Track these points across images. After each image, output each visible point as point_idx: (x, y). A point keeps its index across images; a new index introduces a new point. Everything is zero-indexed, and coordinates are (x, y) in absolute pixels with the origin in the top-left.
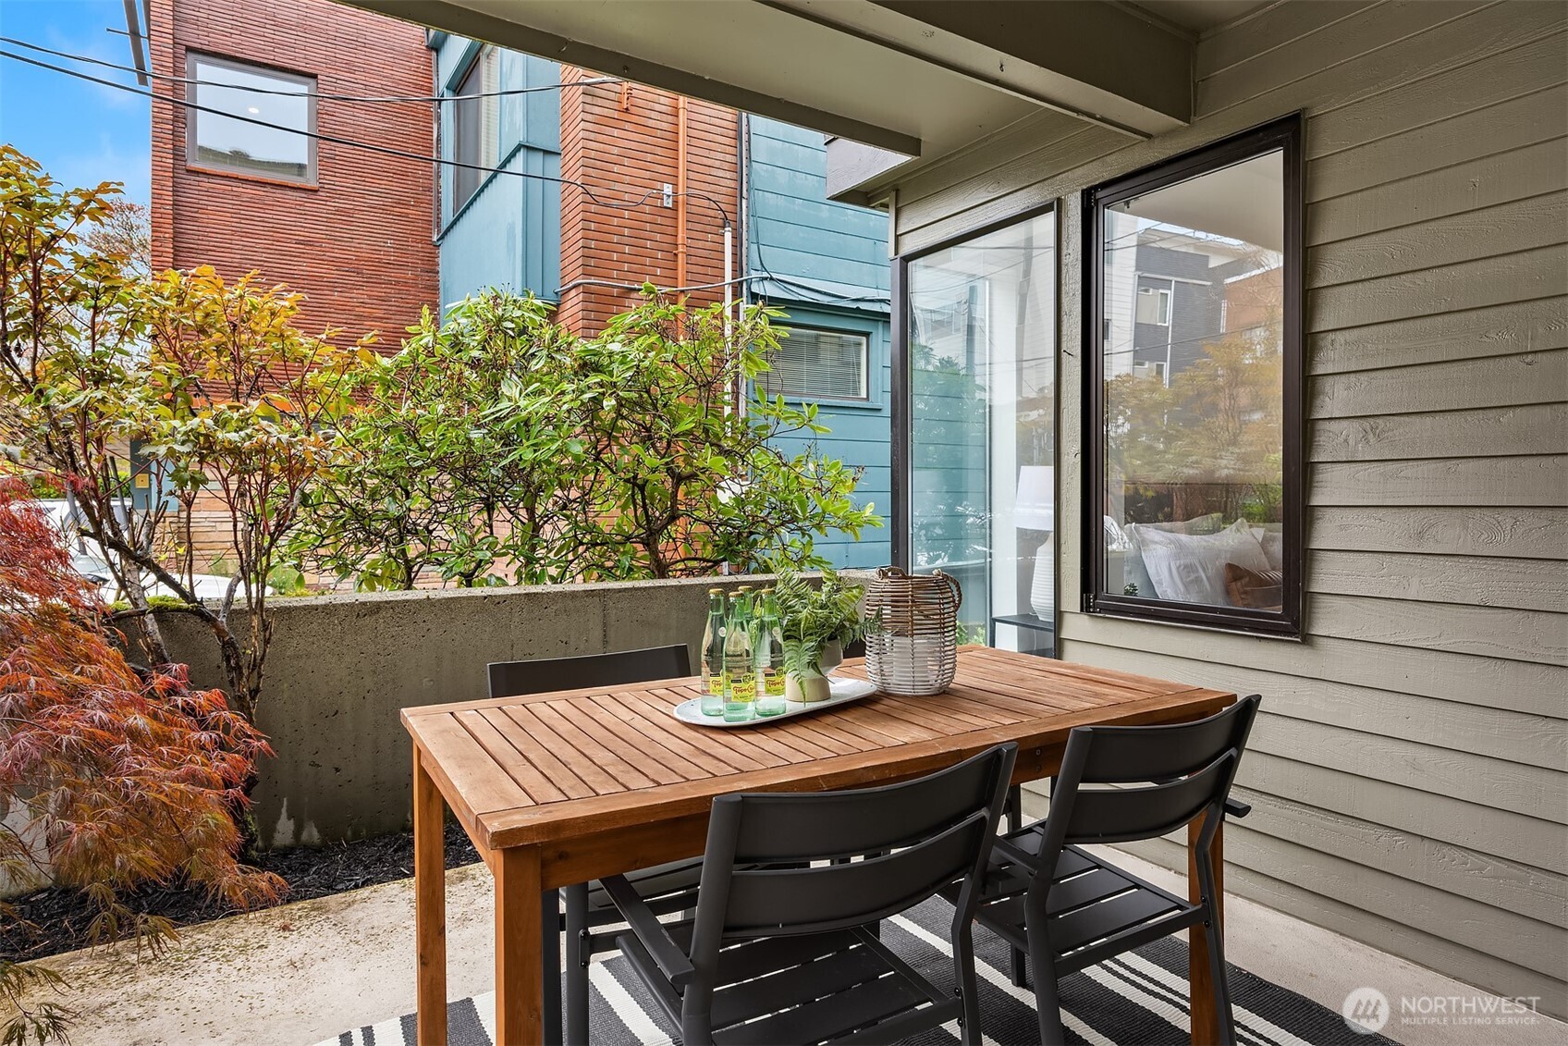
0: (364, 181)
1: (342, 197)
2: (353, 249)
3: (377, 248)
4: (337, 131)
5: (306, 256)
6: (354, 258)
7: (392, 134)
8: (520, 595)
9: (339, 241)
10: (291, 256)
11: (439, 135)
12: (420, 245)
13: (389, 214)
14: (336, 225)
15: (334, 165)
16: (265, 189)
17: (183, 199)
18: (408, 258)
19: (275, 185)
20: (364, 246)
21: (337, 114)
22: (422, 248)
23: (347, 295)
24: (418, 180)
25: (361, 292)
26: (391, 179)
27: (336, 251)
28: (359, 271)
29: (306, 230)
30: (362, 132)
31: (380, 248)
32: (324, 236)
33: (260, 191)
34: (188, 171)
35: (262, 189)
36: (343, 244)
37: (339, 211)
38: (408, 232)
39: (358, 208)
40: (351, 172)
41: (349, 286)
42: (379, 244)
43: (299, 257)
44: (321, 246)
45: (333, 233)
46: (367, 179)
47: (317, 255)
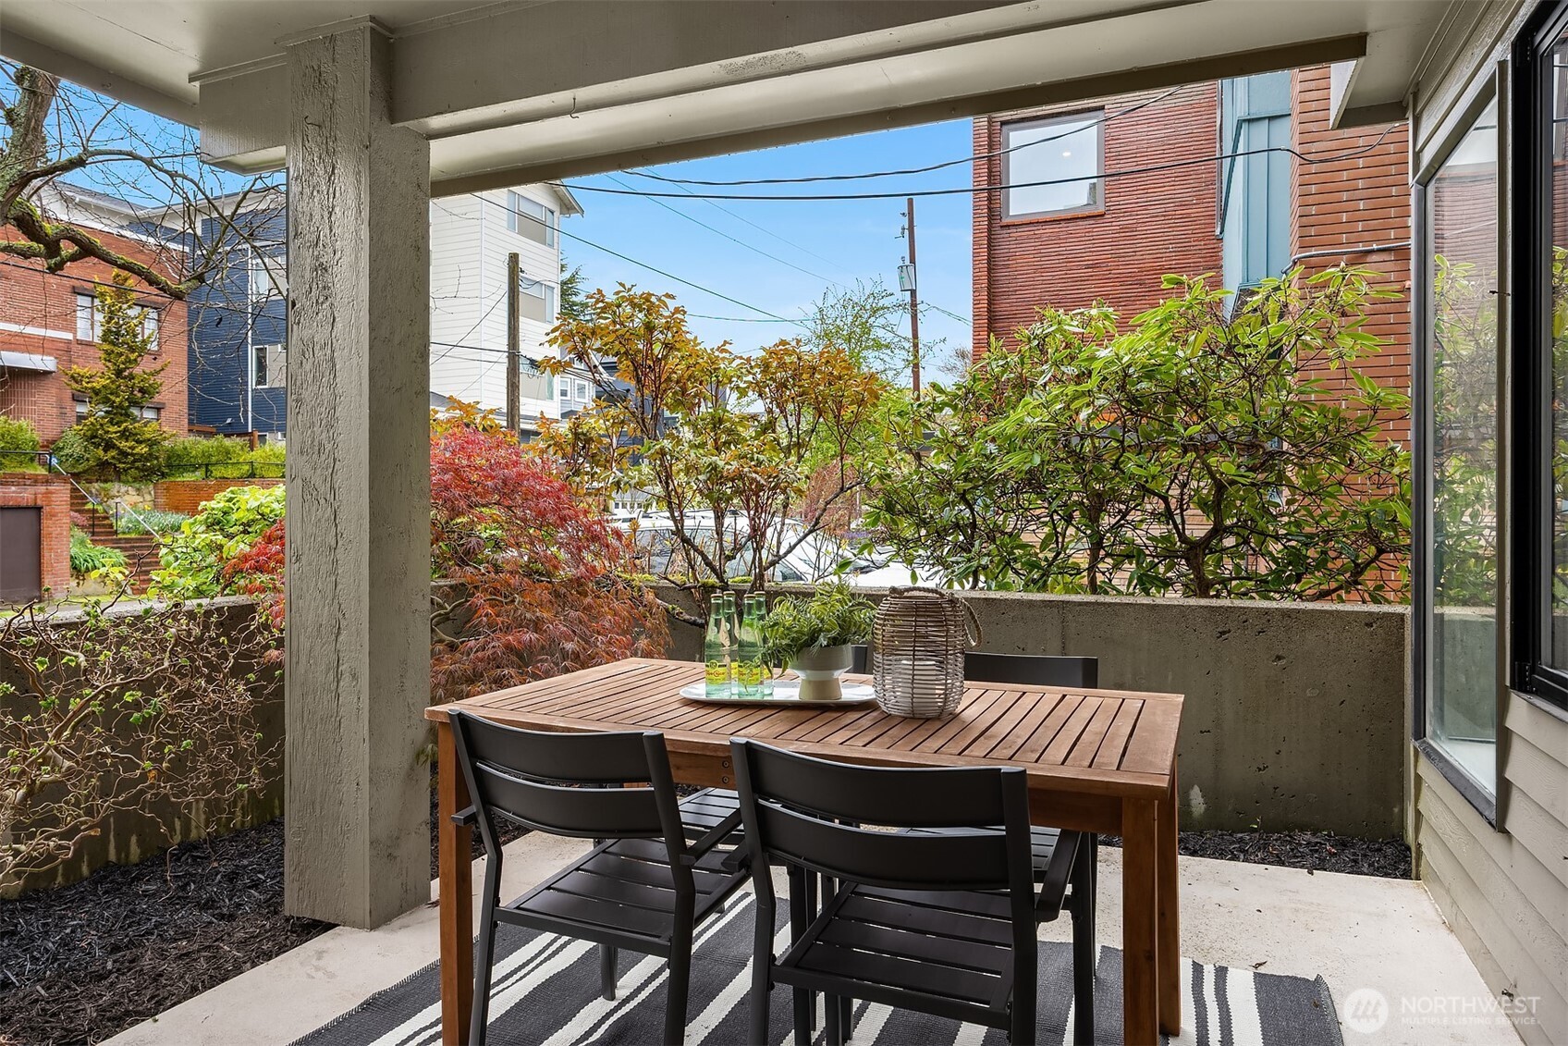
0: (1147, 193)
1: (1126, 214)
2: (1136, 262)
3: (1158, 255)
4: (1121, 153)
5: (1094, 278)
6: (1137, 270)
7: (1174, 138)
8: (979, 599)
9: (1124, 257)
10: (1082, 281)
11: (1221, 125)
12: (1202, 243)
13: (1171, 219)
14: (1121, 243)
15: (1118, 186)
16: (1061, 226)
17: (1002, 251)
18: (1189, 258)
19: (1068, 219)
20: (1147, 257)
21: (1121, 137)
22: (1205, 245)
23: (1130, 307)
24: (1200, 176)
25: (1144, 302)
26: (1173, 183)
27: (1121, 267)
28: (1141, 282)
29: (1094, 254)
30: (1145, 146)
31: (1161, 255)
32: (1110, 256)
33: (1056, 228)
34: (1001, 227)
35: (1058, 226)
36: (1127, 259)
37: (1123, 229)
38: (1190, 232)
39: (1141, 221)
40: (1135, 188)
41: (1133, 299)
42: (1161, 251)
43: (1088, 280)
44: (1107, 266)
45: (1118, 251)
46: (1149, 191)
47: (1104, 275)
